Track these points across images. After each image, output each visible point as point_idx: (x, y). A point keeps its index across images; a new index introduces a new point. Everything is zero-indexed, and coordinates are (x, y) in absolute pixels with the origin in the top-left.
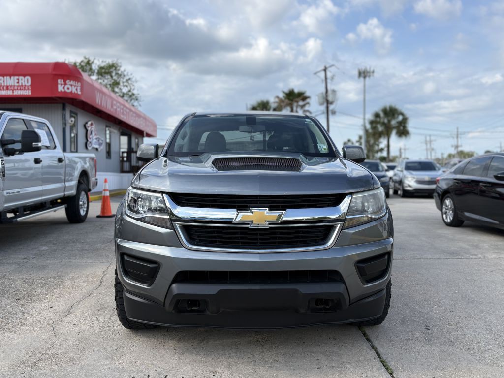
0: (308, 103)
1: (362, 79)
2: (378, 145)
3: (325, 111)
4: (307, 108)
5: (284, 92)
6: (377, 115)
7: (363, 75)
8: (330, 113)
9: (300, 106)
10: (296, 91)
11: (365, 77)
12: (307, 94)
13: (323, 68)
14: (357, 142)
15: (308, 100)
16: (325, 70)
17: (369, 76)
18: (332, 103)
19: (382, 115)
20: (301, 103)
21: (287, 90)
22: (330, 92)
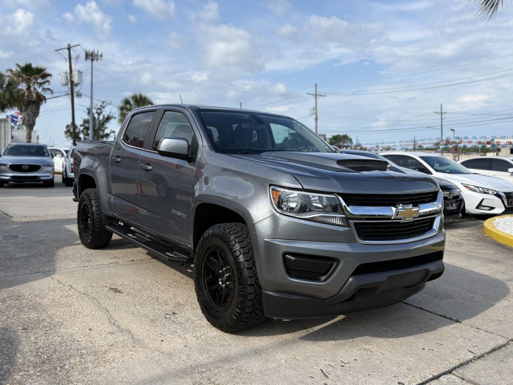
0: (48, 81)
1: (89, 61)
2: (103, 131)
3: (70, 92)
4: (46, 86)
5: (18, 66)
6: (127, 102)
7: (90, 57)
8: (75, 95)
9: (38, 83)
10: (34, 66)
11: (92, 60)
12: (48, 71)
13: (66, 46)
14: (81, 126)
15: (49, 78)
16: (69, 49)
17: (97, 60)
18: (77, 85)
19: (132, 102)
20: (40, 80)
21: (23, 65)
22: (75, 73)
